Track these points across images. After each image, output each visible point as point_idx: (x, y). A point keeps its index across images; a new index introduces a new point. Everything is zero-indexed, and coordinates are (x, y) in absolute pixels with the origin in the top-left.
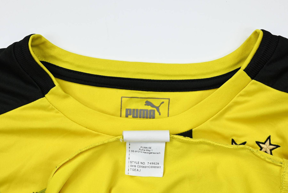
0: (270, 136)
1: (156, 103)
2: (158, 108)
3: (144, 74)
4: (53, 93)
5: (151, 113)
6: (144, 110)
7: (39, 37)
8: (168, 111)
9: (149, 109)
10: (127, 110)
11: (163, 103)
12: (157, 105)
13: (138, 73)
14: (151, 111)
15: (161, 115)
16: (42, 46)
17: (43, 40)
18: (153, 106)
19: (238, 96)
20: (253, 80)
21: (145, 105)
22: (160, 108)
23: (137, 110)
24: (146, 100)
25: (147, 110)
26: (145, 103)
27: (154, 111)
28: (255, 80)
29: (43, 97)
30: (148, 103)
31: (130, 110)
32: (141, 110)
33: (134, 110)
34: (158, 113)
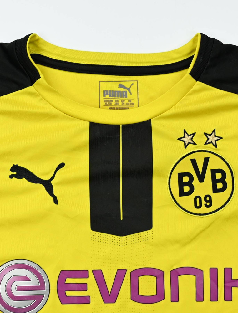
0: (215, 129)
1: (127, 85)
2: (129, 89)
3: (117, 61)
4: (38, 84)
5: (124, 94)
6: (118, 92)
7: (35, 36)
8: (138, 91)
9: (122, 91)
10: (104, 91)
11: (133, 84)
12: (128, 87)
13: (112, 61)
14: (123, 92)
15: (132, 94)
16: (36, 42)
17: (37, 38)
18: (125, 88)
19: (188, 95)
20: (198, 82)
21: (119, 87)
22: (130, 89)
23: (113, 91)
24: (119, 83)
25: (120, 92)
26: (118, 86)
27: (126, 92)
28: (199, 81)
29: (31, 86)
30: (121, 86)
31: (107, 91)
32: (115, 91)
33: (110, 91)
34: (130, 94)
